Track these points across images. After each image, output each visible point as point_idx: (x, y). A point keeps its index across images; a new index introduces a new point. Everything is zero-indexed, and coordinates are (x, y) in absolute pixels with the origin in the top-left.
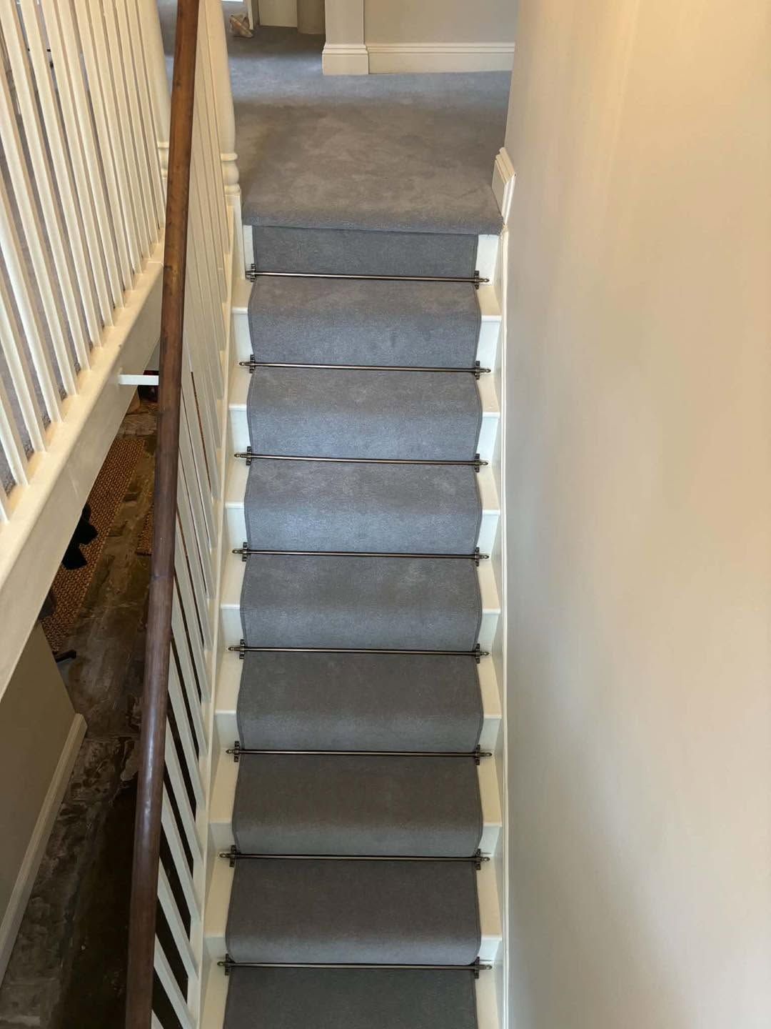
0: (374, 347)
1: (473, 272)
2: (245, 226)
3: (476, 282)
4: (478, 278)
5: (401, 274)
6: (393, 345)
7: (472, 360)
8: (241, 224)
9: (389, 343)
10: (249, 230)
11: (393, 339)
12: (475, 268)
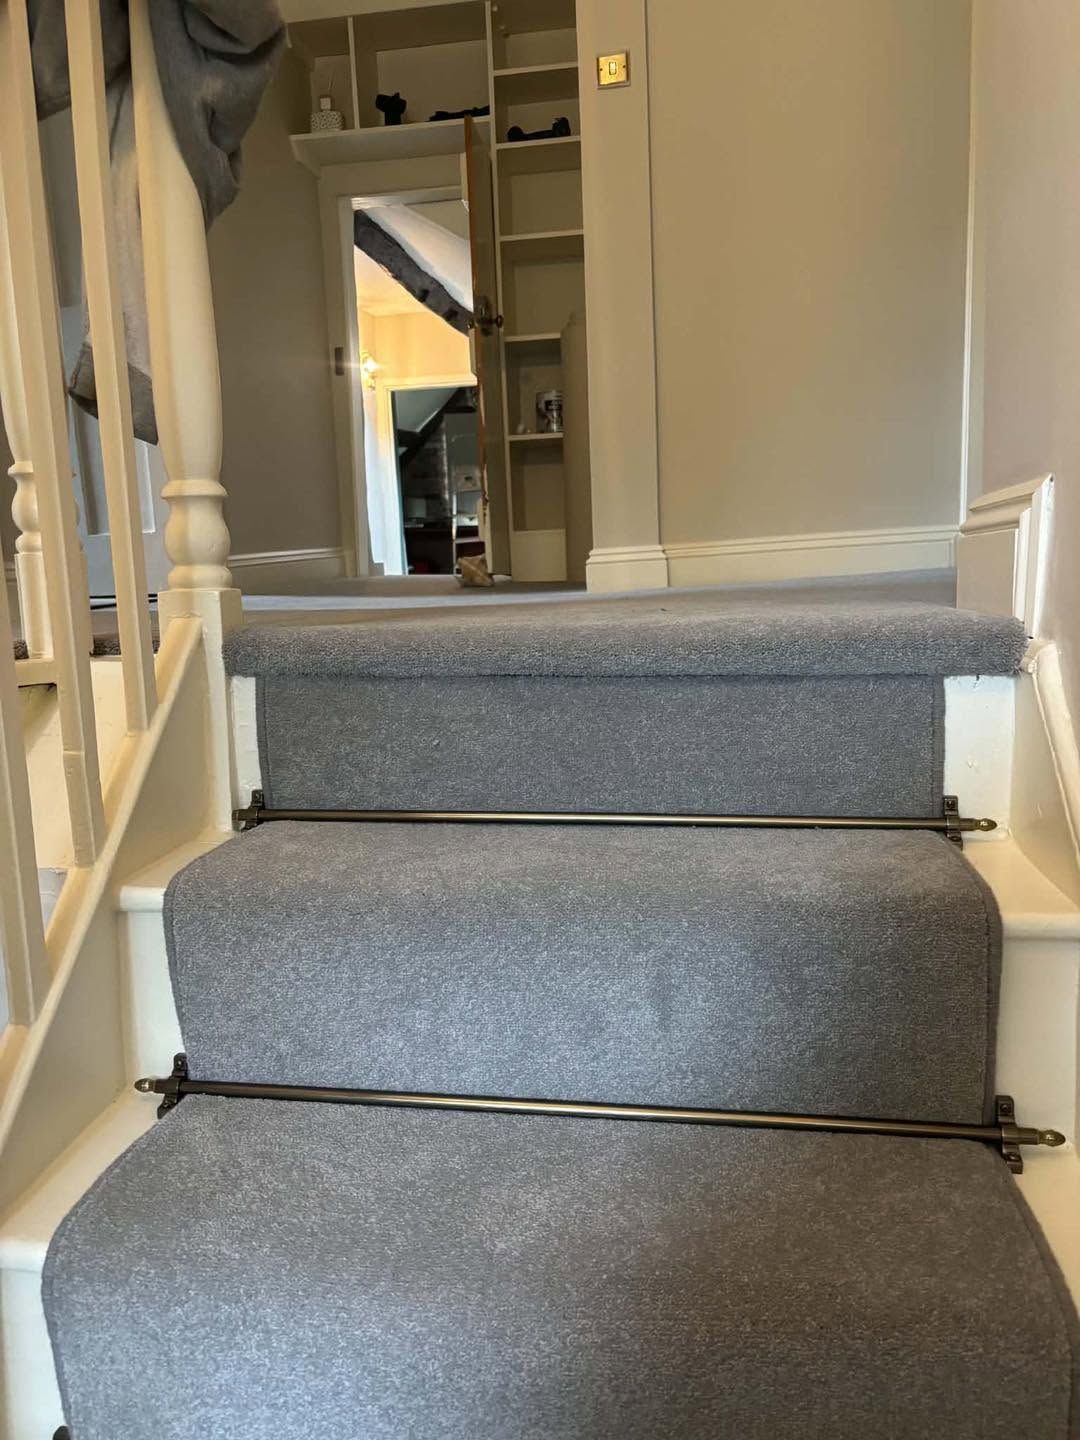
0: (592, 1027)
1: (938, 800)
2: (236, 681)
3: (953, 830)
4: (956, 817)
5: (697, 807)
6: (664, 1023)
7: (979, 1090)
8: (222, 673)
9: (648, 1015)
10: (246, 689)
11: (662, 996)
12: (941, 787)
